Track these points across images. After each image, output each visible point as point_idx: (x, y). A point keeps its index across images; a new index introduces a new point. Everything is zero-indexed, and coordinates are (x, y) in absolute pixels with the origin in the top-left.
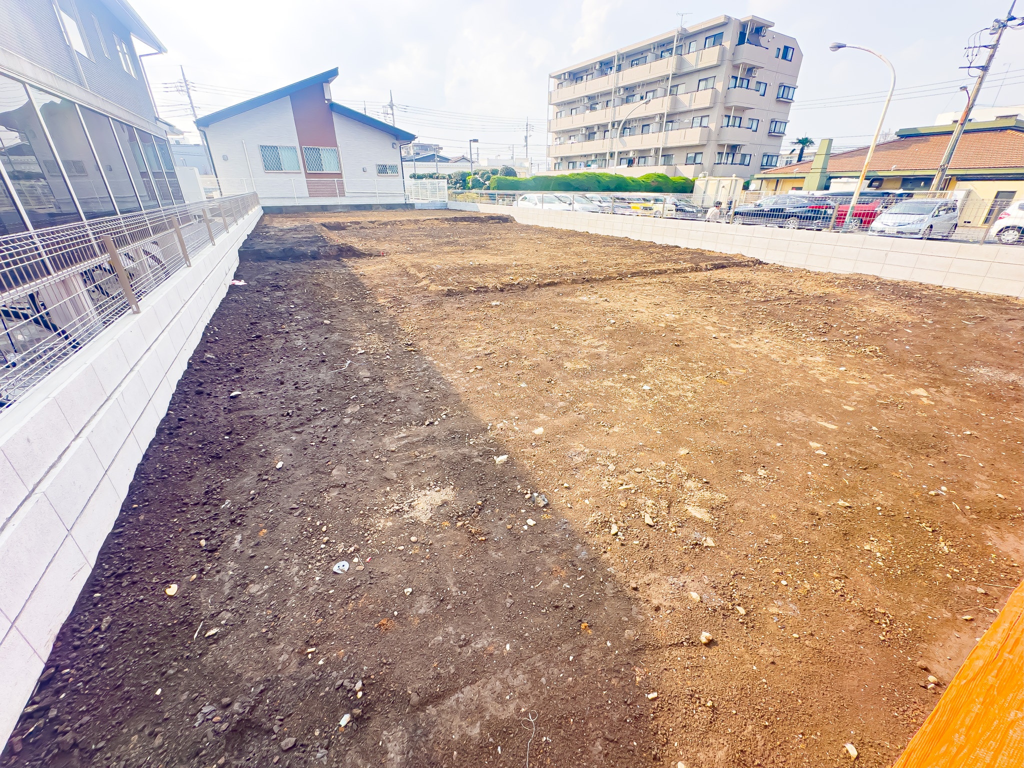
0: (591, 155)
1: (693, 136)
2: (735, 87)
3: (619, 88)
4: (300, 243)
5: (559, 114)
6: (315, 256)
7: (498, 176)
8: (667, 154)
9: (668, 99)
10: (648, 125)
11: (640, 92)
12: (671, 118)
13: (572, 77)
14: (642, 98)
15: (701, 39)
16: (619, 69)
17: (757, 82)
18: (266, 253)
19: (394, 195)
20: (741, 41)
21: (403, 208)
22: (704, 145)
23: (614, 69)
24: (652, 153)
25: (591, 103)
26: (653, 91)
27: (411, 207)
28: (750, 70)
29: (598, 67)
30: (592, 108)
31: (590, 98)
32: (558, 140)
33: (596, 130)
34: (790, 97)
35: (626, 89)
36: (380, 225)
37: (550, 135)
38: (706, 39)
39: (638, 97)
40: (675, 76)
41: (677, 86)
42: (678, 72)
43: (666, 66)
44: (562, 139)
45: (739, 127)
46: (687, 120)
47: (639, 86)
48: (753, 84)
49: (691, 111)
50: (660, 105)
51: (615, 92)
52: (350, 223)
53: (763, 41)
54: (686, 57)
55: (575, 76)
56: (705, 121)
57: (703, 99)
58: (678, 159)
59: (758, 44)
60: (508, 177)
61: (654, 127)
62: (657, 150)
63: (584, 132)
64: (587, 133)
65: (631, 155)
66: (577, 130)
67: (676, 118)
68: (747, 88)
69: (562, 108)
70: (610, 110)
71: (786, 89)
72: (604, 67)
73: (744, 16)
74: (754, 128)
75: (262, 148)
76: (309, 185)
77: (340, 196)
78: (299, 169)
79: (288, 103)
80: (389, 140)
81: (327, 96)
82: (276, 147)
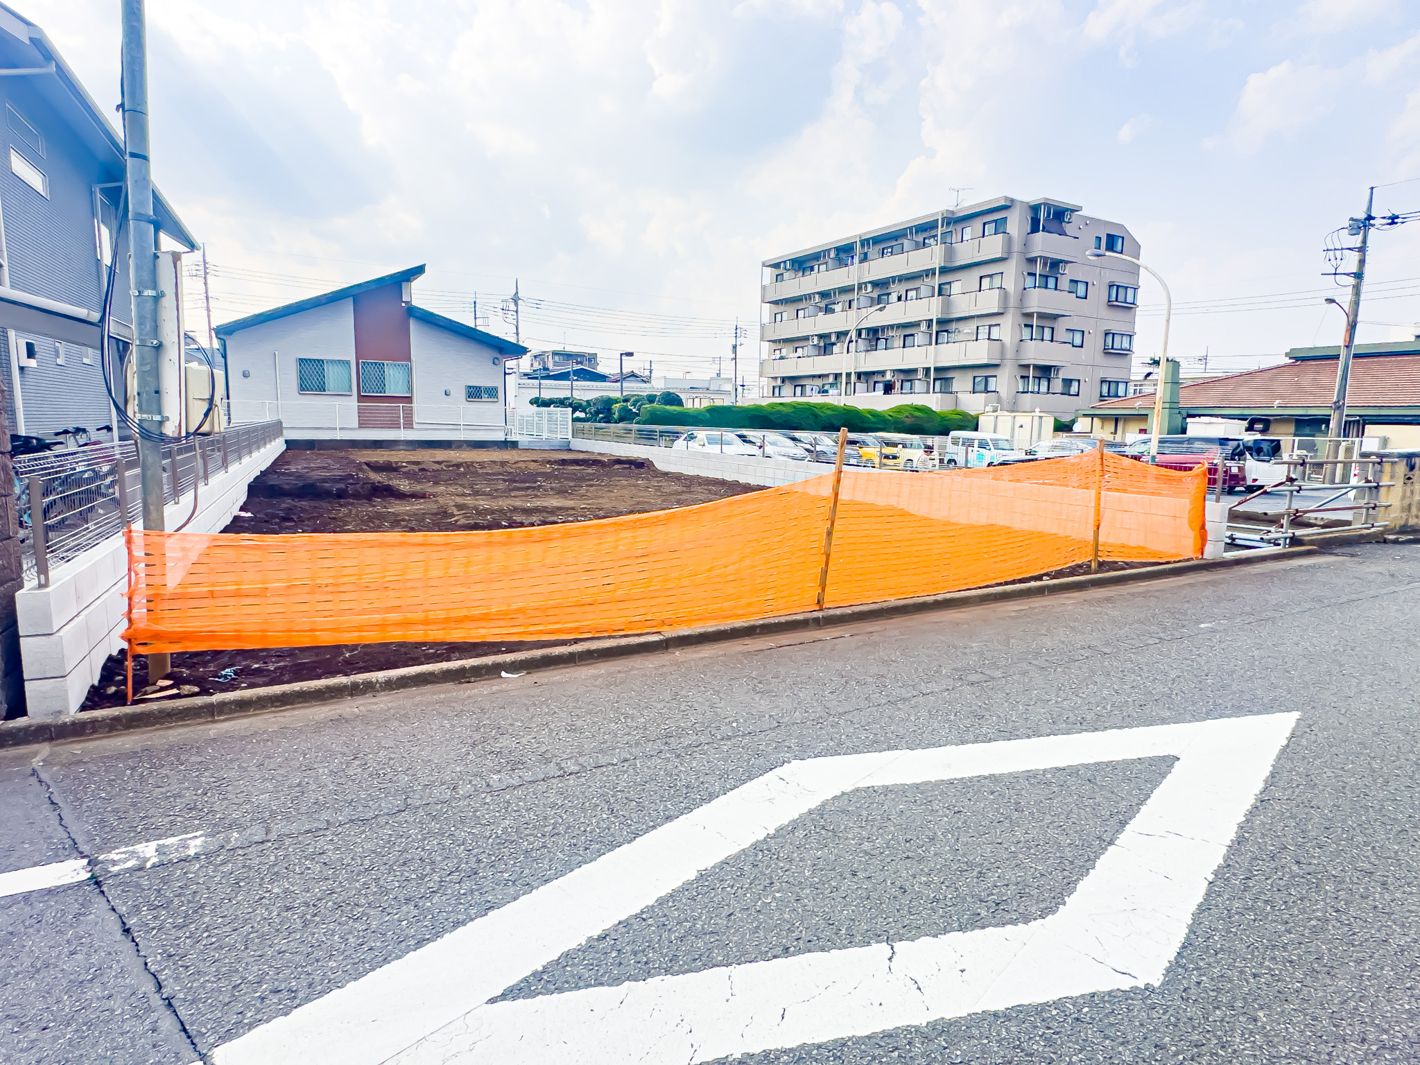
0: (827, 376)
1: (979, 353)
2: (1035, 287)
3: (865, 283)
4: (325, 480)
5: (779, 317)
6: (341, 495)
7: (655, 405)
8: (943, 376)
9: (936, 301)
10: (913, 335)
11: (896, 290)
12: (944, 326)
13: (796, 266)
14: (899, 299)
15: (978, 224)
16: (865, 258)
17: (1072, 281)
18: (280, 488)
19: (488, 428)
20: (1035, 229)
21: (499, 447)
22: (996, 366)
23: (856, 259)
24: (920, 375)
25: (826, 301)
26: (917, 289)
27: (514, 445)
28: (1055, 264)
29: (832, 255)
30: (828, 310)
31: (824, 295)
32: (778, 352)
33: (833, 339)
34: (1130, 299)
35: (875, 284)
36: (449, 466)
37: (766, 346)
38: (984, 224)
39: (894, 297)
40: (944, 271)
41: (949, 283)
42: (948, 265)
43: (931, 257)
44: (784, 352)
45: (1052, 341)
46: (968, 328)
47: (894, 282)
48: (1064, 283)
49: (972, 317)
50: (925, 308)
51: (860, 289)
52: (406, 462)
53: (1068, 228)
54: (958, 246)
55: (802, 264)
56: (995, 331)
57: (989, 301)
58: (961, 384)
59: (1063, 233)
60: (668, 407)
61: (920, 338)
62: (927, 370)
63: (816, 342)
64: (822, 344)
65: (888, 377)
66: (806, 338)
67: (953, 326)
68: (1056, 289)
69: (781, 308)
70: (853, 313)
71: (1121, 291)
72: (843, 256)
73: (1033, 197)
74: (1078, 341)
75: (302, 361)
76: (361, 412)
77: (404, 428)
78: (350, 390)
79: (349, 306)
80: (488, 354)
81: (405, 298)
82: (321, 361)
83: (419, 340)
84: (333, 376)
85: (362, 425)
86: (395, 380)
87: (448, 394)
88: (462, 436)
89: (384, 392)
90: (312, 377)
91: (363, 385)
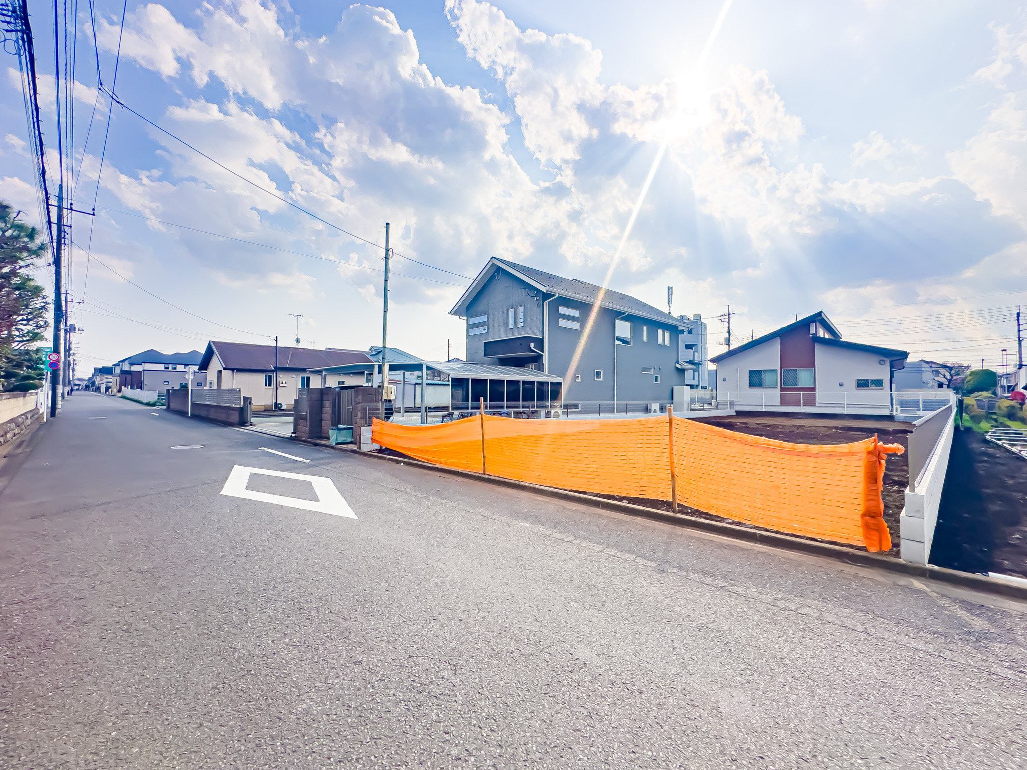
19: (873, 407)
75: (751, 372)
76: (782, 397)
77: (804, 406)
78: (777, 385)
79: (778, 340)
80: (874, 359)
81: (812, 331)
82: (761, 371)
83: (821, 355)
84: (767, 378)
85: (783, 403)
86: (804, 378)
87: (841, 385)
88: (846, 411)
89: (797, 386)
90: (756, 379)
91: (783, 382)
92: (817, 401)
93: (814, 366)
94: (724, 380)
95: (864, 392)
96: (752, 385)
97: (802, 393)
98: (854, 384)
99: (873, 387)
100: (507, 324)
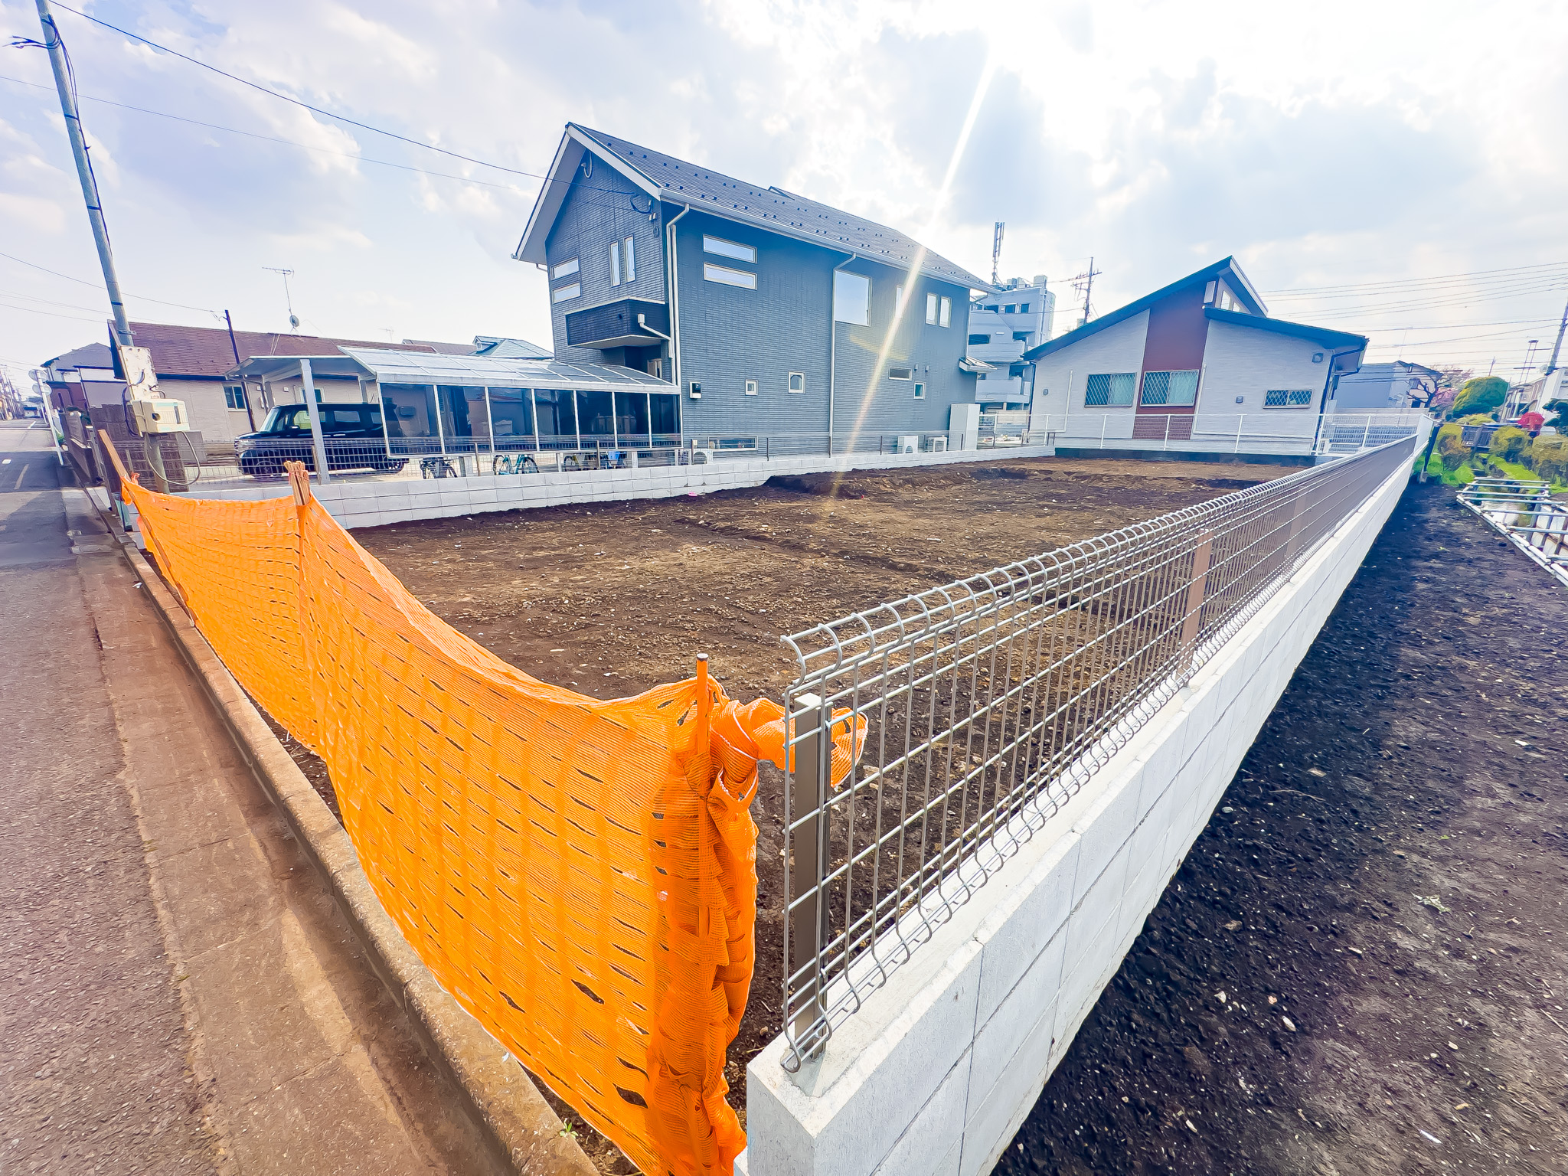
21: (1302, 464)
36: (1076, 477)
52: (1040, 471)
75: (1091, 378)
76: (1137, 424)
78: (1132, 402)
79: (1147, 314)
80: (1308, 350)
81: (1208, 299)
82: (1109, 376)
83: (1217, 343)
84: (1117, 388)
85: (1137, 435)
86: (1179, 389)
87: (1239, 401)
88: (1236, 449)
89: (1165, 403)
90: (1098, 391)
91: (1144, 397)
92: (1194, 430)
93: (1200, 367)
94: (1046, 393)
95: (1275, 415)
96: (1090, 401)
97: (1169, 415)
98: (1263, 398)
99: (1293, 404)
100: (609, 277)
